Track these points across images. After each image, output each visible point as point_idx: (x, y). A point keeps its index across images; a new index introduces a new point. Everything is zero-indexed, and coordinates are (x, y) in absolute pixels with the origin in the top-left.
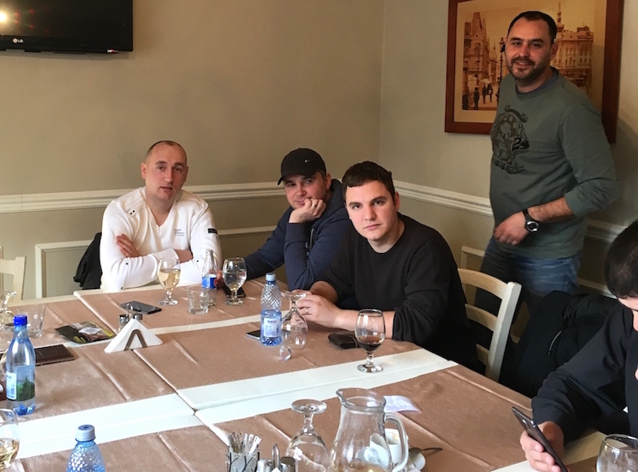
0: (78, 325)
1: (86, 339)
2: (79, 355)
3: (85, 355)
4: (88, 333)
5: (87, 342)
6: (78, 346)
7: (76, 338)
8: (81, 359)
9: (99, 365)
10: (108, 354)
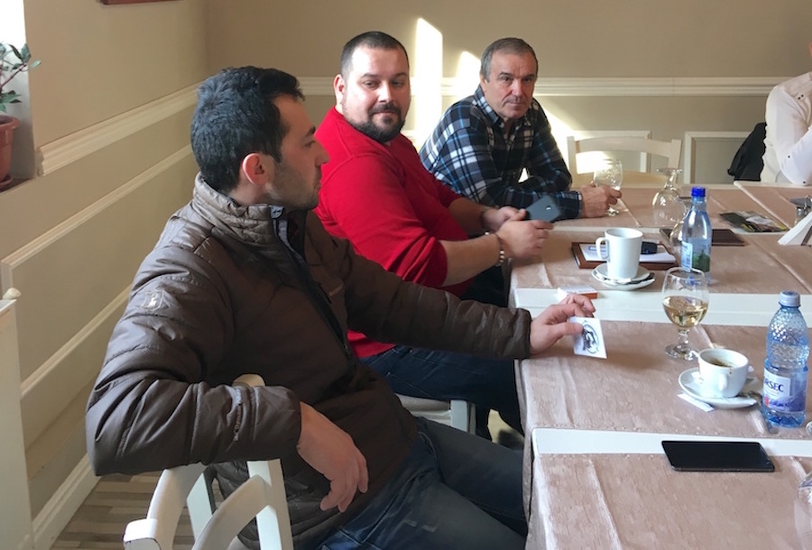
0: (744, 214)
1: (755, 228)
2: (749, 242)
3: (755, 244)
4: (757, 223)
5: (757, 231)
6: (747, 233)
7: (744, 225)
8: (752, 247)
9: (774, 254)
10: (782, 246)
